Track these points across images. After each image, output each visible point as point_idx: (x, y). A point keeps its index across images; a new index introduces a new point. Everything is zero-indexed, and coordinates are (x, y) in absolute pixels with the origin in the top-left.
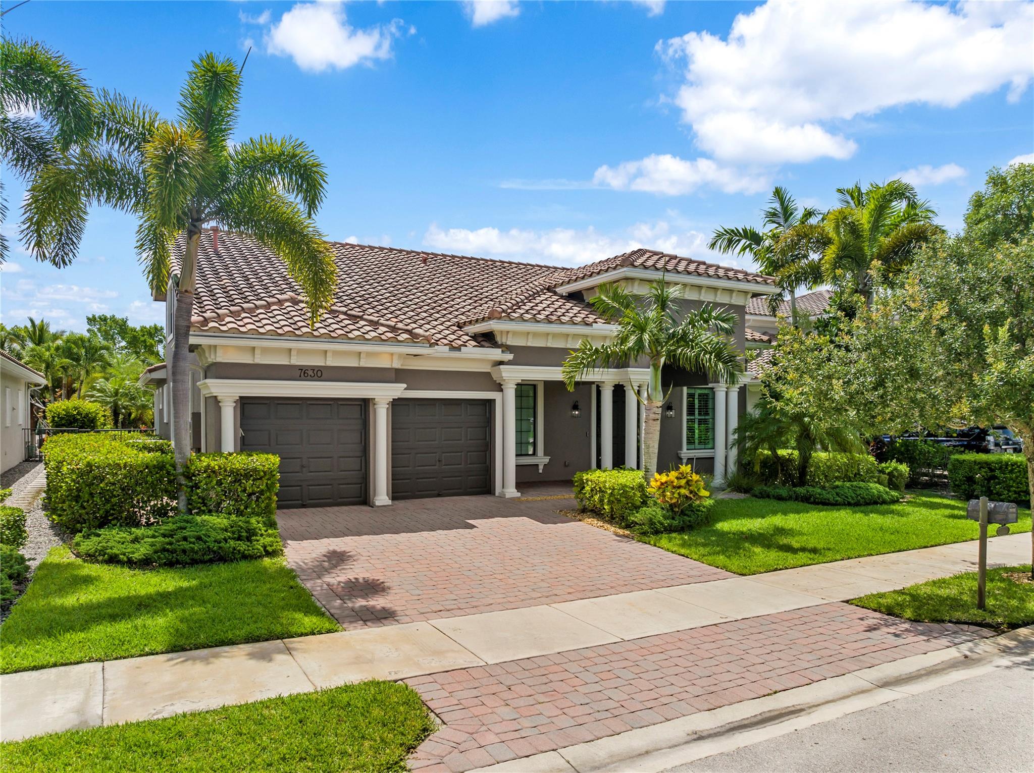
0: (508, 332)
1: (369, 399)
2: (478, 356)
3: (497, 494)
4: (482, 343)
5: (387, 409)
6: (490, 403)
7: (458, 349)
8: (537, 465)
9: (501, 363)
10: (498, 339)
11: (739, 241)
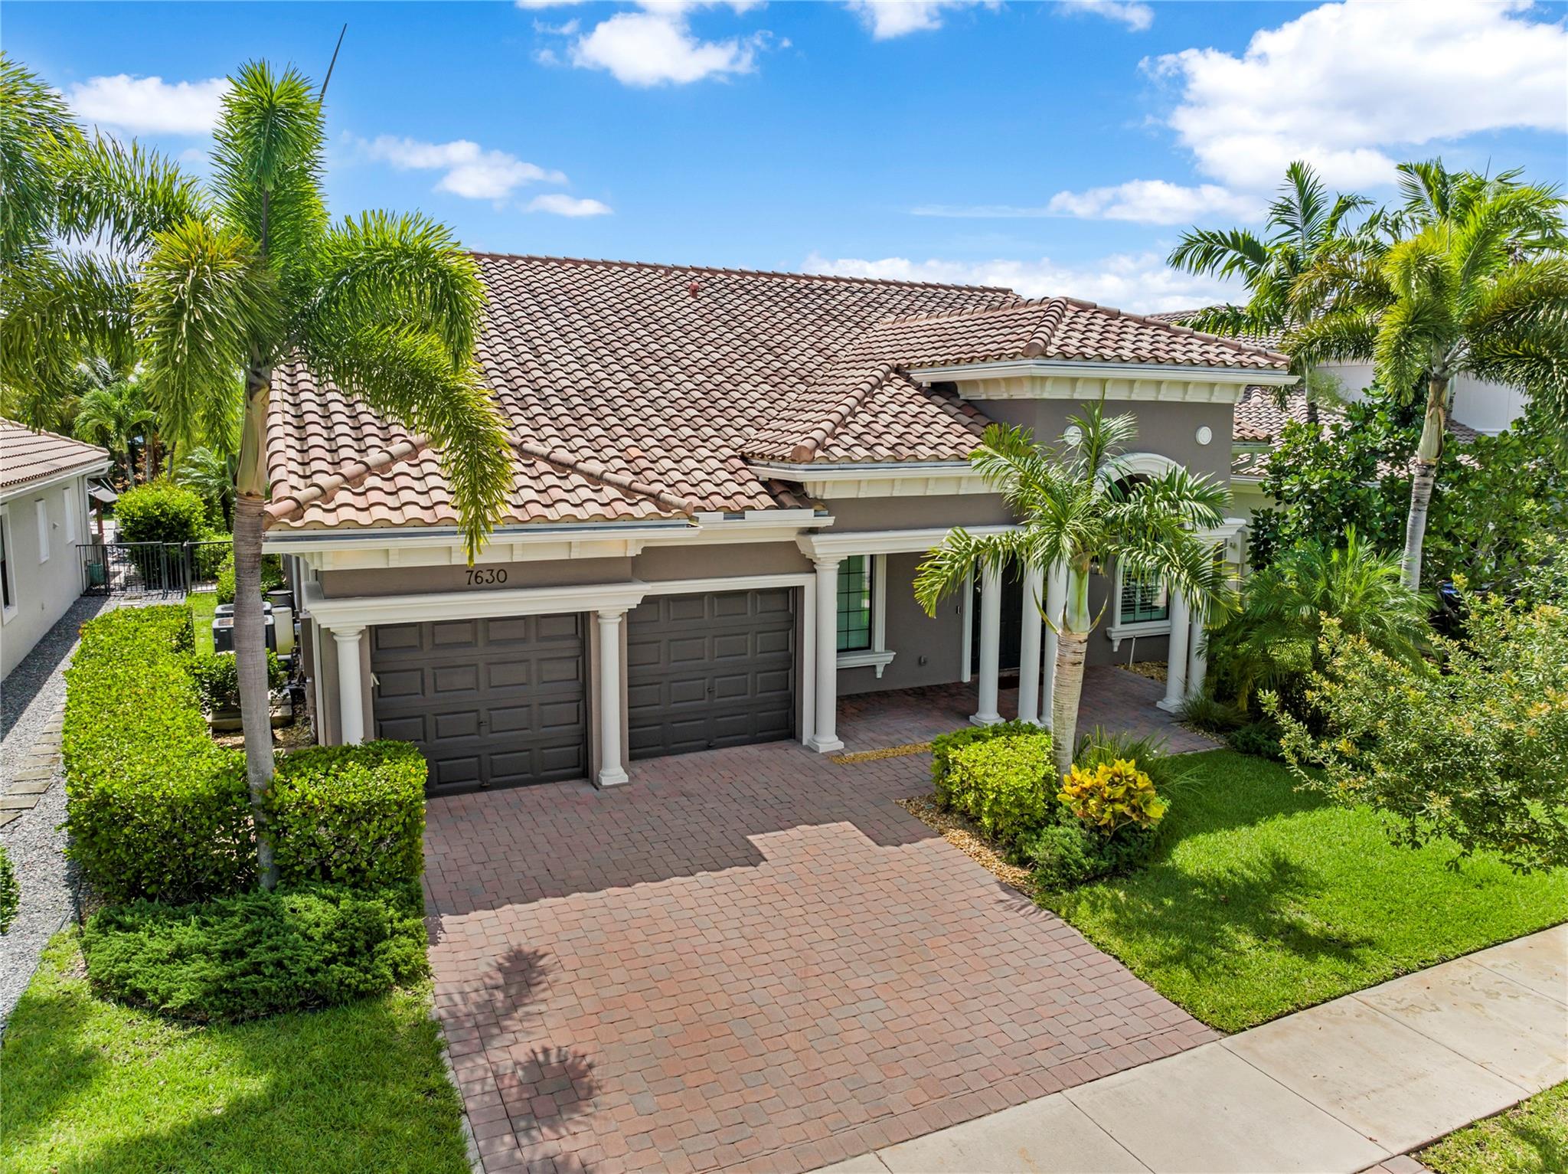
0: (825, 482)
1: (588, 612)
2: (775, 524)
3: (805, 742)
4: (782, 497)
5: (620, 624)
6: (797, 592)
7: (739, 514)
8: (874, 667)
9: (813, 531)
10: (809, 490)
11: (1224, 252)
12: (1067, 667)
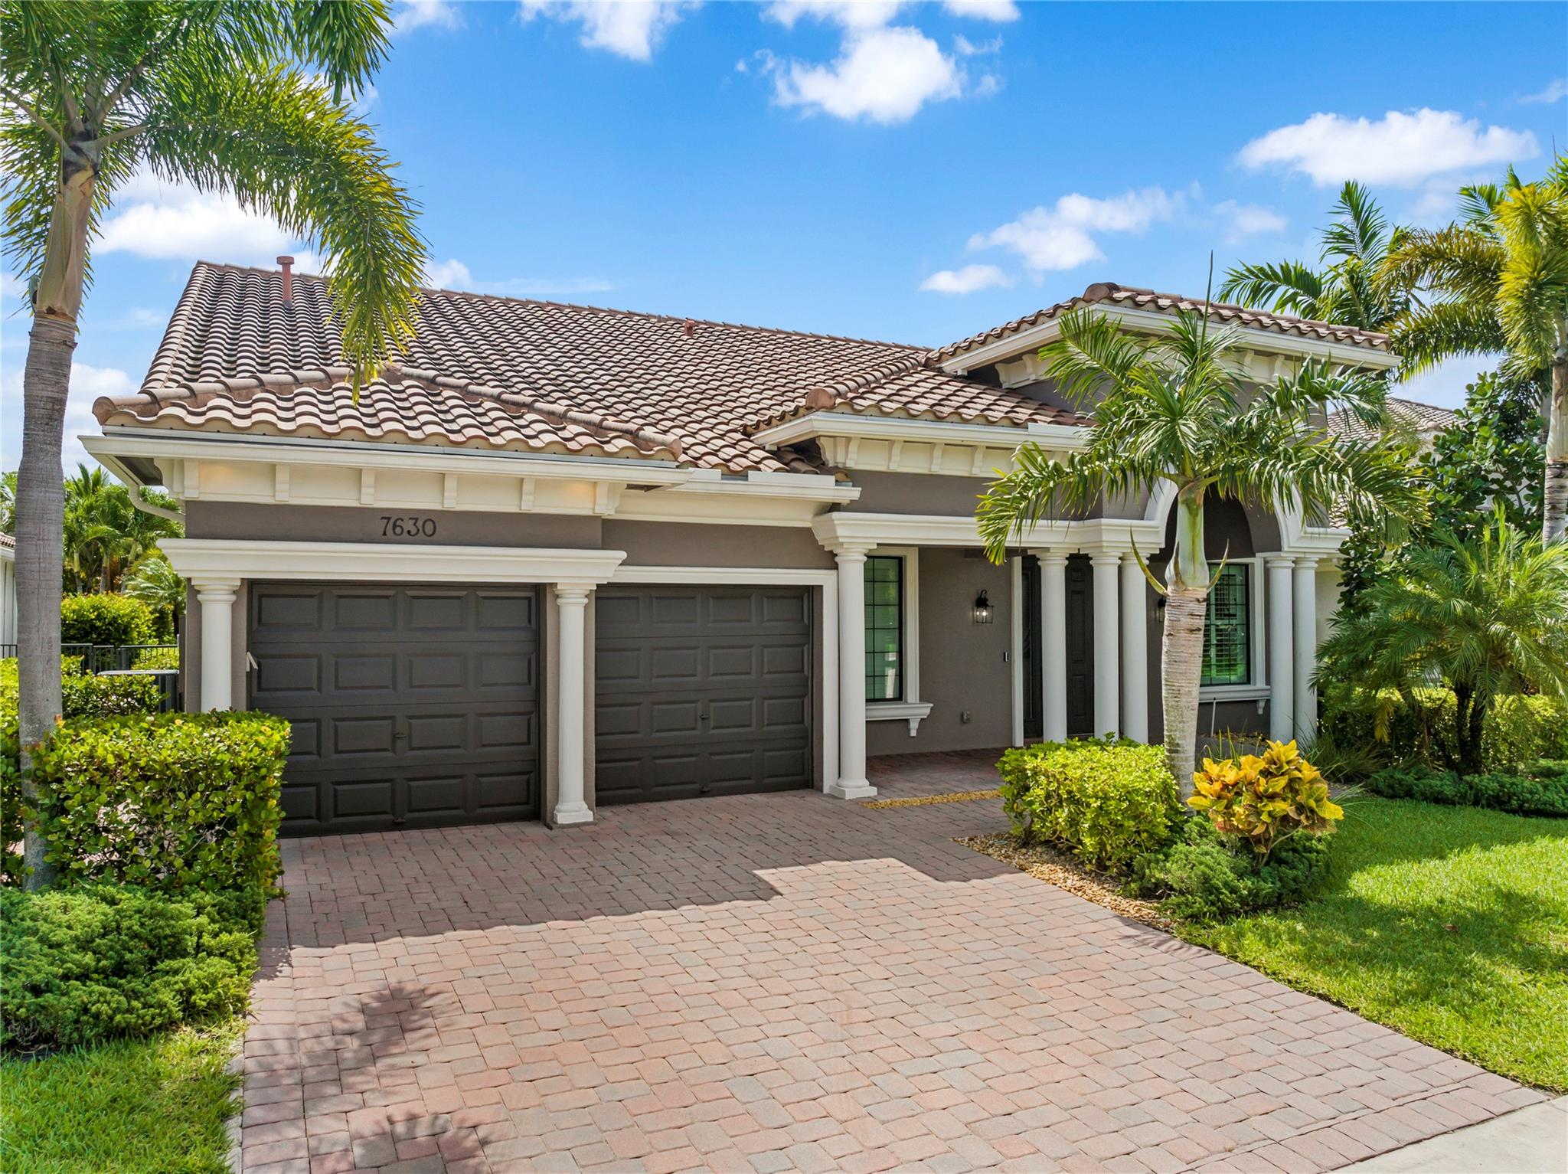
0: (848, 439)
1: (544, 585)
2: (786, 492)
3: (826, 790)
4: (794, 464)
5: (586, 607)
6: (810, 595)
7: (742, 475)
8: (907, 721)
9: (835, 507)
10: (829, 456)
12: (1183, 635)
